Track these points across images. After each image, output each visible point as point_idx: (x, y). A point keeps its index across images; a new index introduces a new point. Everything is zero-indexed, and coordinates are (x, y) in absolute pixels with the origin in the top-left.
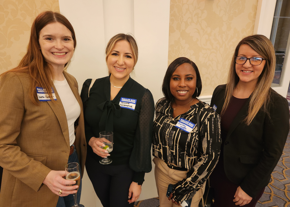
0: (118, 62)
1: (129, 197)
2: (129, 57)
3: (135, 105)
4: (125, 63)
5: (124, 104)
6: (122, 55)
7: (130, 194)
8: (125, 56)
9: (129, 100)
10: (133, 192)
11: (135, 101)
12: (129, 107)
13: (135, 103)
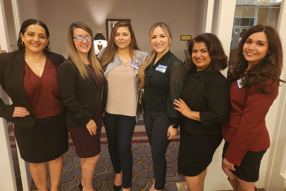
0: (156, 42)
1: (168, 136)
2: (163, 36)
3: (166, 70)
4: (161, 41)
5: (159, 69)
6: (158, 37)
7: (168, 134)
8: (161, 37)
9: (162, 66)
10: (170, 132)
11: (166, 67)
12: (161, 71)
13: (165, 68)
